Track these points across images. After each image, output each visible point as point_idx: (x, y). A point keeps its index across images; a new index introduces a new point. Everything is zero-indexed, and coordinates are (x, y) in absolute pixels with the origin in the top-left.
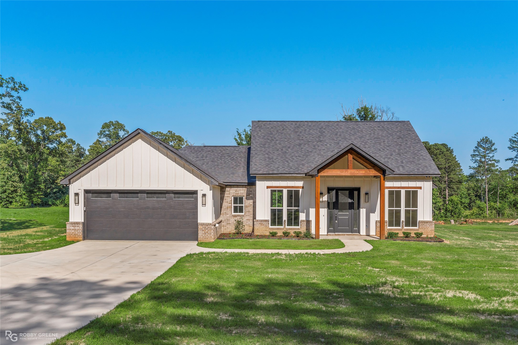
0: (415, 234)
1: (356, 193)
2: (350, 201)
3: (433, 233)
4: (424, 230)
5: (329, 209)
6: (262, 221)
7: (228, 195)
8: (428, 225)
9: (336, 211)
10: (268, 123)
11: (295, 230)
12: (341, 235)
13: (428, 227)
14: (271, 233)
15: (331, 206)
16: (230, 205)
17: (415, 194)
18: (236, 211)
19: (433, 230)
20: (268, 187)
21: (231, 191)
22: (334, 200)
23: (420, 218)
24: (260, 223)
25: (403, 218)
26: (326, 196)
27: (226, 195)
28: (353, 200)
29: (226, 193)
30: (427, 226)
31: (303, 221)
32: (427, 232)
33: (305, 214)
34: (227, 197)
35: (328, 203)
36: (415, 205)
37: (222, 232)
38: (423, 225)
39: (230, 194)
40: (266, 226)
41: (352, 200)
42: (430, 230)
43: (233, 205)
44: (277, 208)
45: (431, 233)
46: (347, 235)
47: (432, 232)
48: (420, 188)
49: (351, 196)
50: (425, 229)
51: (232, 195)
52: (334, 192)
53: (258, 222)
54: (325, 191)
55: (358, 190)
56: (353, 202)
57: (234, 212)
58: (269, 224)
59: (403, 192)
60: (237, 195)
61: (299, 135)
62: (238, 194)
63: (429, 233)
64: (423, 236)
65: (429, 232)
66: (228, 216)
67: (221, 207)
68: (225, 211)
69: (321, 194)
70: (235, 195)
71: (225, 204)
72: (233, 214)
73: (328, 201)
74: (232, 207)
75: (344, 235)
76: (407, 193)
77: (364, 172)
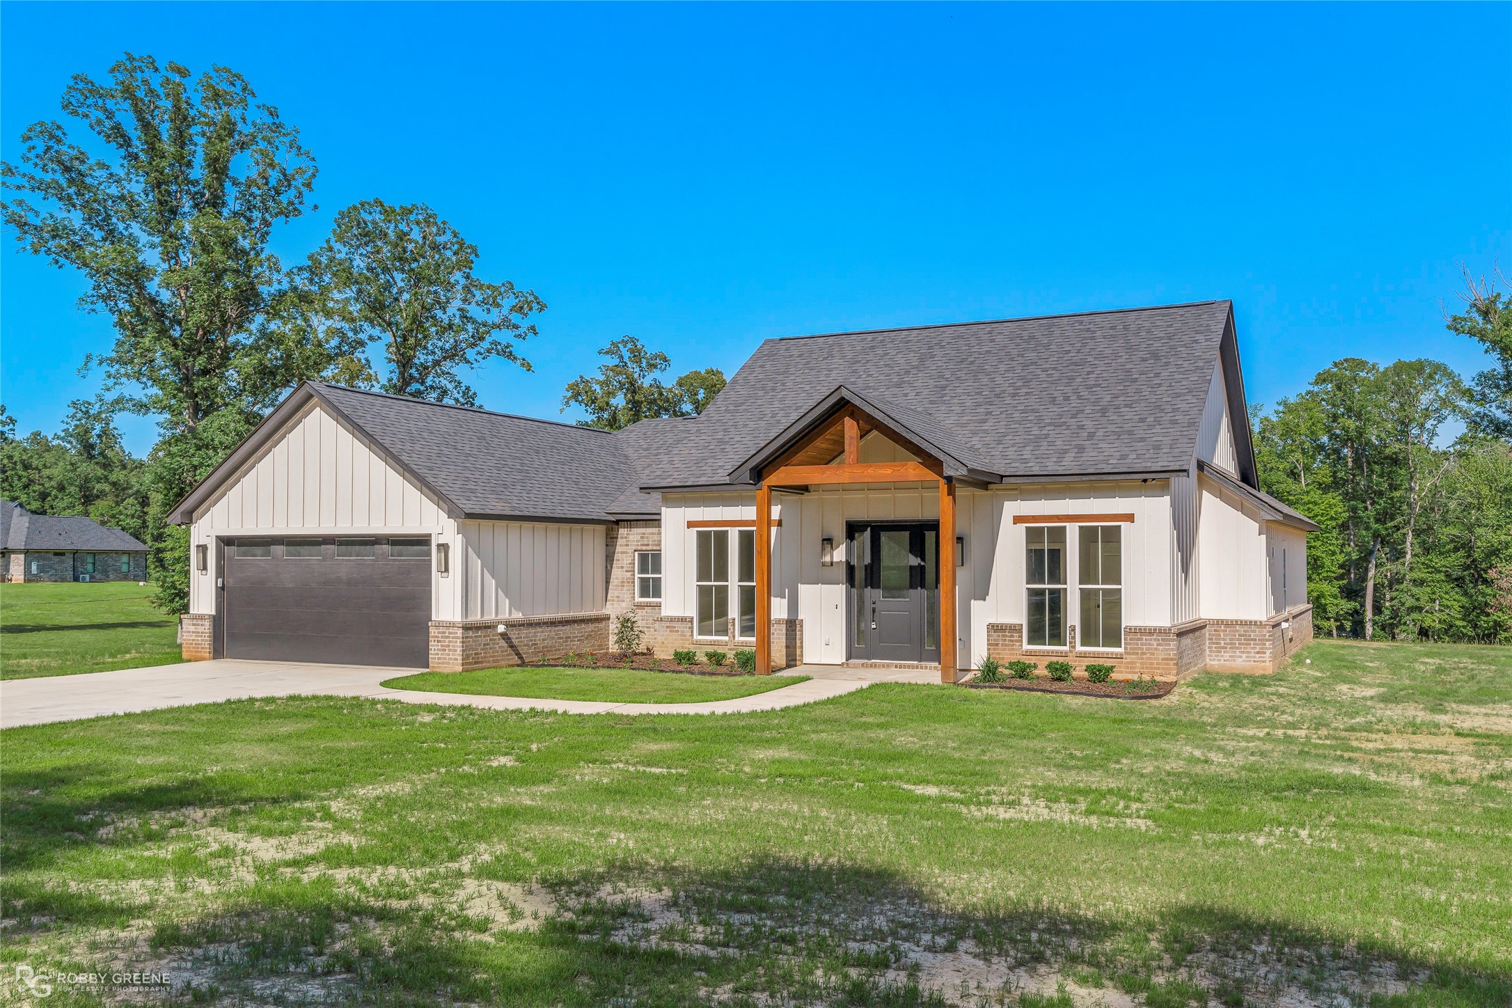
1: (930, 536)
2: (915, 561)
3: (1170, 669)
4: (1142, 659)
5: (852, 585)
6: (672, 619)
7: (625, 549)
8: (1155, 643)
9: (877, 594)
10: (803, 341)
12: (879, 666)
13: (1156, 649)
14: (676, 654)
15: (860, 575)
16: (629, 574)
17: (1113, 536)
18: (644, 593)
19: (1172, 659)
20: (691, 524)
21: (631, 537)
22: (868, 560)
23: (1129, 618)
24: (667, 627)
25: (1073, 615)
26: (843, 548)
27: (619, 549)
28: (923, 559)
29: (620, 541)
30: (1150, 644)
31: (779, 621)
32: (1151, 664)
33: (786, 600)
34: (622, 553)
35: (850, 569)
36: (1113, 573)
37: (610, 651)
38: (1138, 639)
39: (627, 545)
40: (684, 636)
41: (919, 559)
42: (1163, 659)
43: (637, 576)
44: (712, 583)
45: (1167, 669)
46: (896, 667)
47: (1167, 664)
48: (1130, 518)
49: (917, 547)
50: (1144, 654)
51: (634, 548)
52: (868, 533)
53: (664, 624)
54: (839, 532)
55: (934, 526)
56: (922, 563)
57: (642, 596)
58: (692, 628)
59: (1073, 533)
60: (644, 548)
62: (648, 545)
63: (1158, 669)
65: (1158, 664)
66: (624, 604)
67: (608, 582)
68: (616, 593)
69: (828, 541)
70: (639, 548)
71: (616, 574)
72: (638, 599)
73: (848, 563)
74: (634, 582)
75: (888, 666)
76: (1088, 536)
77: (889, 471)
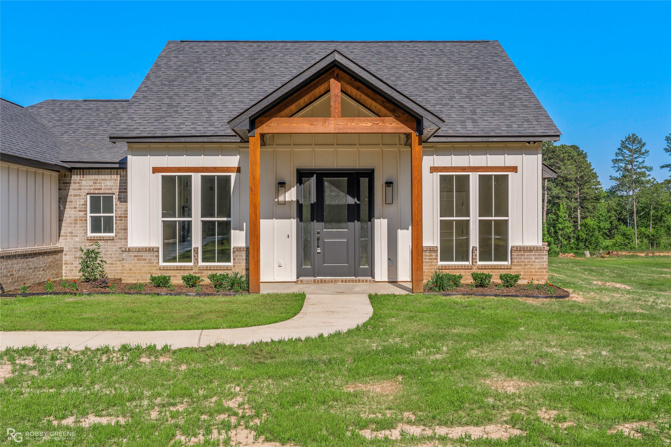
0: (501, 277)
1: (364, 182)
2: (351, 201)
3: (544, 275)
4: (525, 269)
5: (301, 220)
6: (140, 250)
7: (77, 192)
8: (534, 257)
9: (317, 226)
10: (201, 44)
11: (214, 272)
12: (328, 282)
13: (534, 262)
14: (153, 279)
15: (307, 212)
16: (82, 214)
17: (502, 181)
18: (96, 228)
19: (545, 268)
20: (156, 170)
21: (84, 183)
22: (313, 200)
23: (514, 241)
24: (135, 256)
25: (474, 241)
26: (294, 190)
27: (71, 192)
28: (359, 200)
29: (72, 186)
30: (530, 258)
31: (239, 249)
32: (531, 272)
33: (243, 233)
34: (75, 196)
35: (300, 207)
36: (503, 209)
37: (64, 278)
38: (522, 255)
39: (80, 189)
40: (151, 263)
41: (356, 199)
42: (539, 269)
43: (89, 215)
44: (177, 219)
45: (541, 275)
46: (342, 281)
47: (542, 272)
48: (514, 169)
49: (354, 190)
50: (526, 265)
51: (87, 191)
52: (313, 180)
53: (131, 254)
54: (290, 177)
55: (370, 174)
56: (358, 202)
57: (93, 231)
58: (158, 256)
59: (474, 180)
60: (97, 191)
61: (257, 64)
62: (101, 189)
63: (536, 275)
64: (520, 282)
65: (535, 272)
66: (77, 239)
67: (60, 220)
68: (69, 230)
69: (282, 184)
70: (92, 191)
71: (70, 213)
72: (90, 234)
73: (298, 201)
74: (86, 220)
75: (336, 281)
76: (484, 181)
77: (369, 124)
